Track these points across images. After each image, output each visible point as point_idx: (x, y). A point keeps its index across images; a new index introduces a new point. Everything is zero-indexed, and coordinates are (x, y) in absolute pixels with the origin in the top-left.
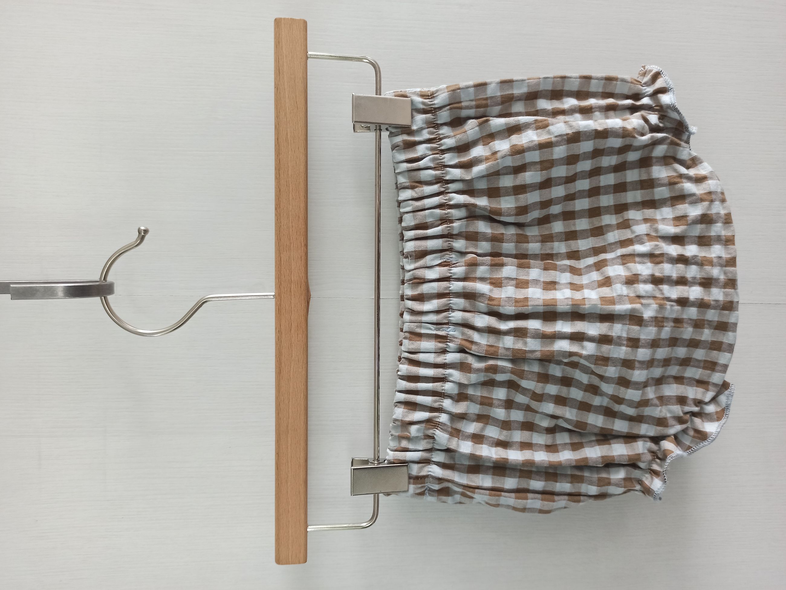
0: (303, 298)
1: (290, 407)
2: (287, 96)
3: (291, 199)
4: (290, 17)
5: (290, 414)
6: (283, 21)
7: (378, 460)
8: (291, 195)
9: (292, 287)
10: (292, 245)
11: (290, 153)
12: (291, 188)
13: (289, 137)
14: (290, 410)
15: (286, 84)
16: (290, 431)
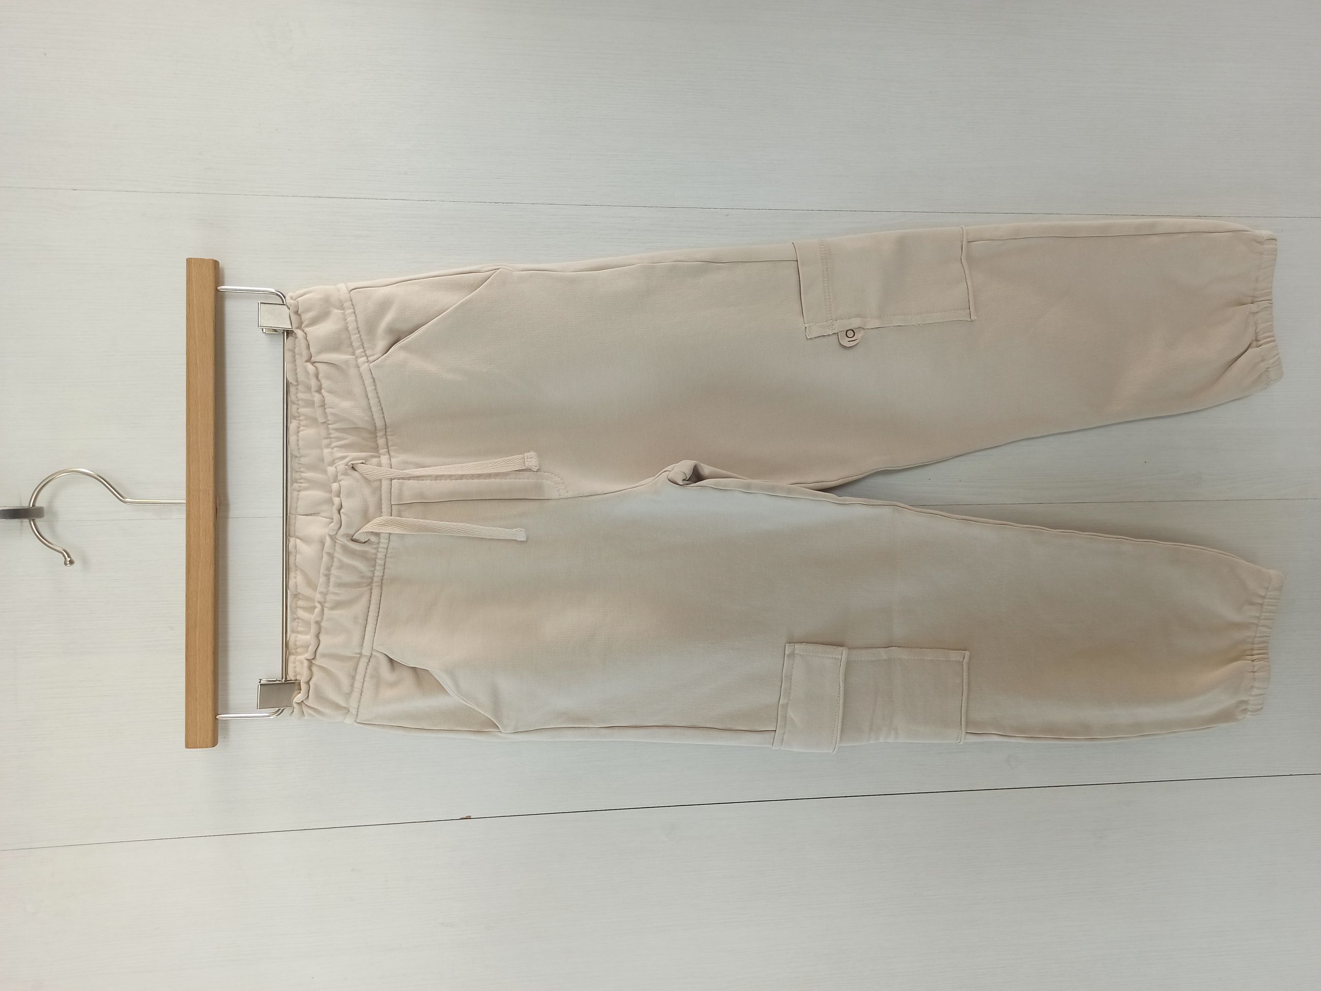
0: (211, 505)
1: (198, 603)
2: (196, 326)
3: (200, 416)
4: (199, 257)
5: (198, 610)
6: (193, 261)
7: (286, 678)
8: (199, 413)
9: (201, 496)
10: (201, 457)
11: (199, 376)
12: (200, 407)
13: (198, 361)
14: (198, 607)
15: (195, 316)
16: (198, 626)
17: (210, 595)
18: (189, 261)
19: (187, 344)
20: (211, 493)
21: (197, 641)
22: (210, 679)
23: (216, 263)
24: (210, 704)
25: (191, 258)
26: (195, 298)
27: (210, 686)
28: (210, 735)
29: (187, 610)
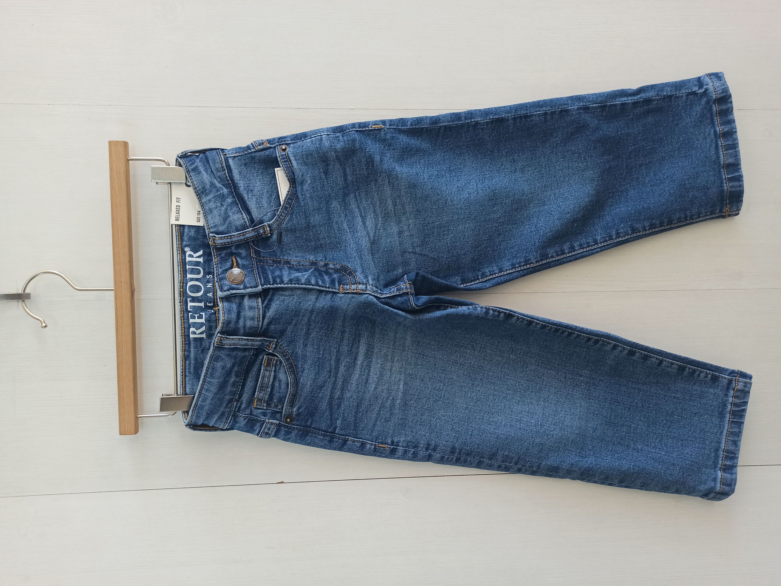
17: (130, 344)
18: (110, 143)
19: (111, 193)
20: (128, 283)
21: (124, 371)
22: (132, 394)
23: (126, 144)
24: (133, 409)
25: (111, 141)
26: (114, 165)
27: (132, 398)
28: (133, 427)
29: (117, 353)
